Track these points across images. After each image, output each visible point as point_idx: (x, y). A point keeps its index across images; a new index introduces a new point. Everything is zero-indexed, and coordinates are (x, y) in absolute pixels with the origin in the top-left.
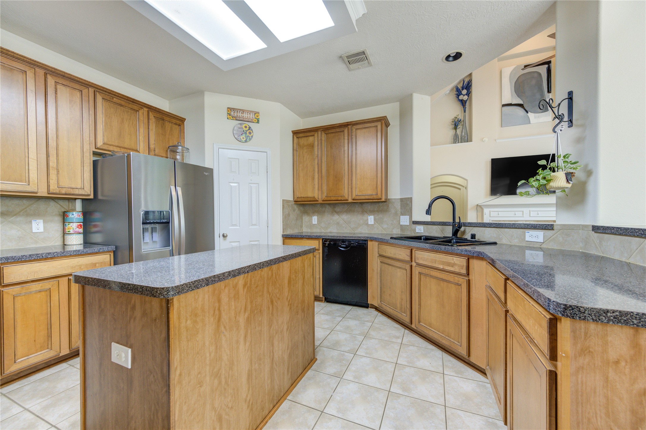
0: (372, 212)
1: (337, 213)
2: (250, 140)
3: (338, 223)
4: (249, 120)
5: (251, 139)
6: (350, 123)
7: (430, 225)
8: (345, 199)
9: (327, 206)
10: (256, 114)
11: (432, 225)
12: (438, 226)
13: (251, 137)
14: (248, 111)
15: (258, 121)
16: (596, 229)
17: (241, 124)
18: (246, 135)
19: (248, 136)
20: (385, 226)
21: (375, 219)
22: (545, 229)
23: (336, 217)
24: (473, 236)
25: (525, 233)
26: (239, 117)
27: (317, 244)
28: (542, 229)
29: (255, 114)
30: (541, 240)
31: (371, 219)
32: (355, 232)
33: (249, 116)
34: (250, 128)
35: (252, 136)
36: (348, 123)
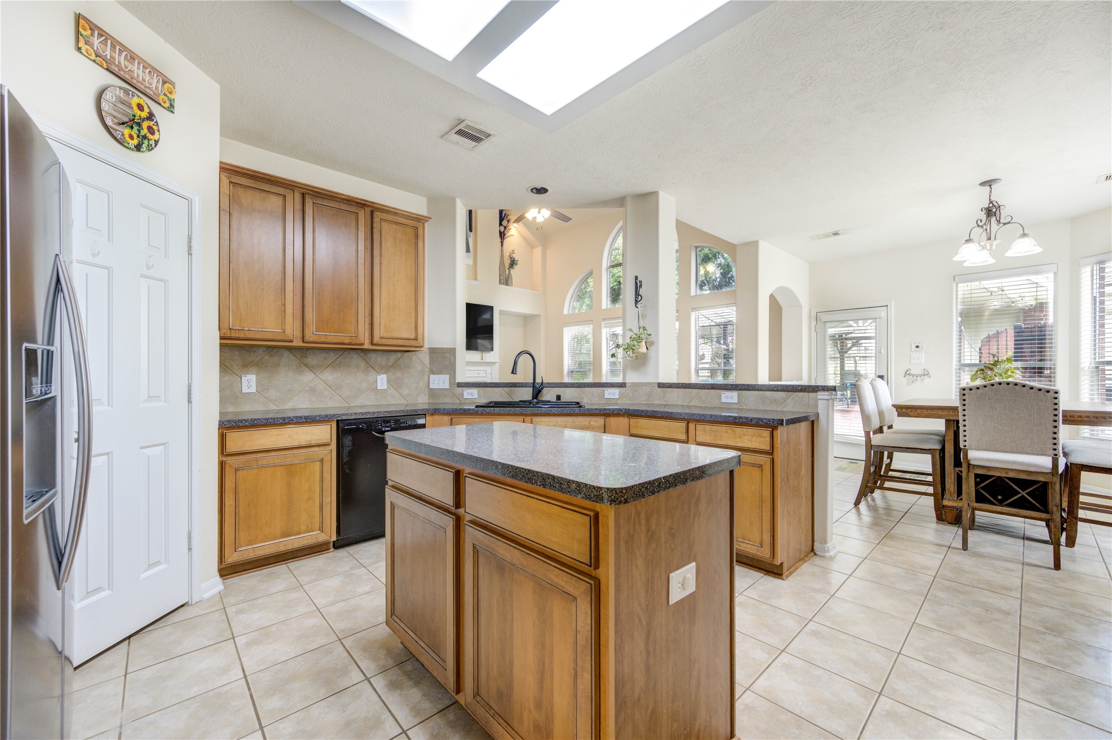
0: (385, 369)
1: (310, 368)
2: (150, 148)
3: (313, 390)
4: (147, 90)
5: (153, 149)
6: (369, 204)
7: (490, 387)
8: (358, 342)
9: (286, 354)
10: (168, 84)
11: (494, 387)
12: (503, 388)
13: (152, 142)
14: (146, 65)
15: (172, 106)
16: (661, 385)
17: (126, 92)
18: (139, 131)
19: (145, 137)
20: (406, 392)
21: (388, 381)
22: (621, 387)
23: (308, 377)
24: (559, 397)
25: (604, 391)
26: (120, 69)
27: (325, 433)
28: (619, 387)
29: (164, 82)
30: (617, 396)
31: (382, 381)
32: (352, 405)
33: (147, 78)
34: (151, 116)
35: (157, 142)
36: (367, 203)
